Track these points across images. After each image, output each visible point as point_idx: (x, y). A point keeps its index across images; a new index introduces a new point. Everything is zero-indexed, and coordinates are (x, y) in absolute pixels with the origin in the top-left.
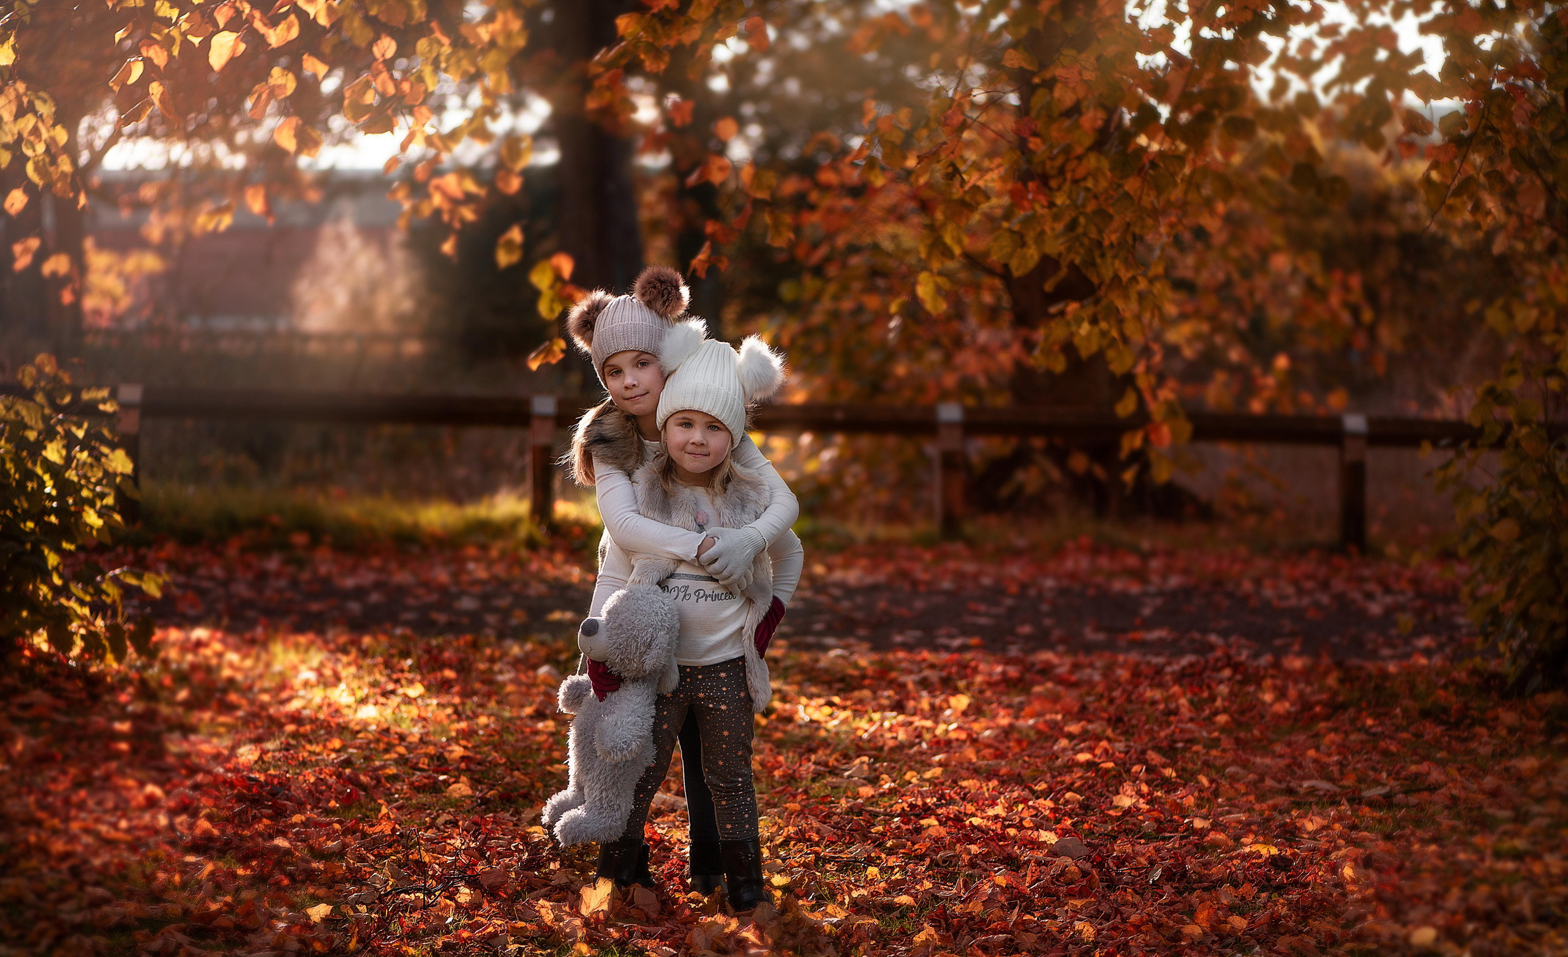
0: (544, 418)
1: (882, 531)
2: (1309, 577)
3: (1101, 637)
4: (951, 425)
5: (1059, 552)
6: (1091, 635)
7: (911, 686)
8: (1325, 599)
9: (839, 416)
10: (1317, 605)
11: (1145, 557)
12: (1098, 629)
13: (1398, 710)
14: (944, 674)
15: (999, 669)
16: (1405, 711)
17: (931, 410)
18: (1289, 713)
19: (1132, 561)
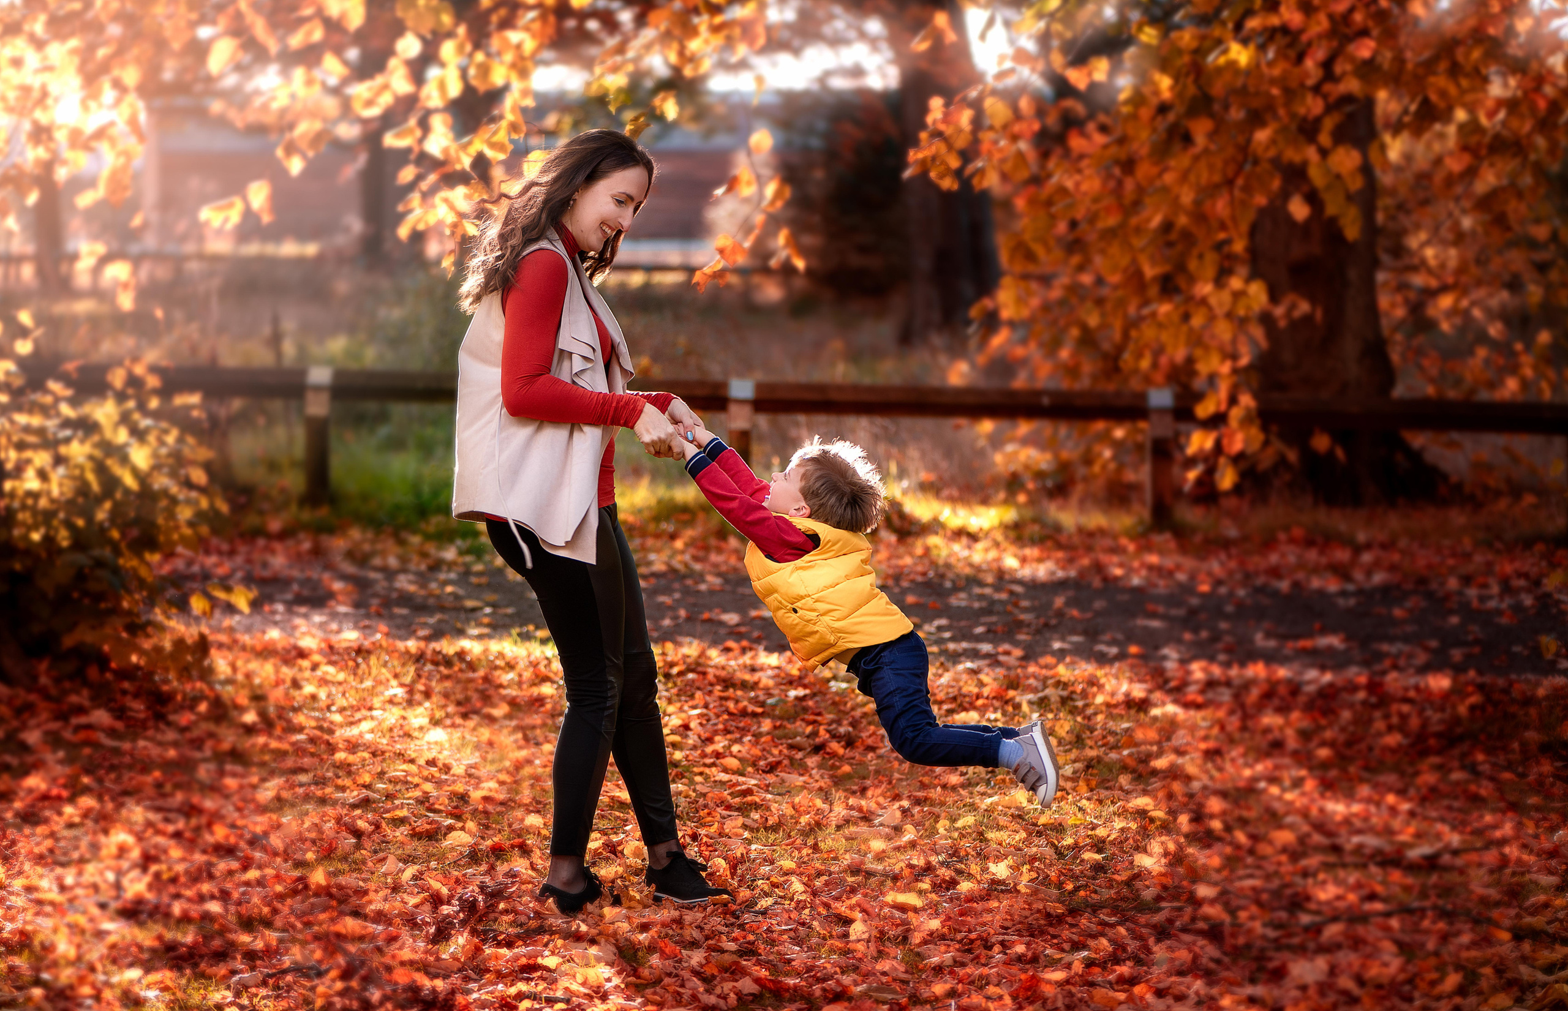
0: (741, 402)
1: (1096, 519)
2: (1520, 575)
3: (1272, 643)
4: (1162, 411)
5: (1269, 544)
6: (1260, 640)
7: (1025, 708)
8: (1528, 601)
9: (1046, 401)
10: (1518, 608)
11: (1358, 549)
12: (1268, 635)
13: (1516, 745)
14: (1065, 693)
15: (1125, 687)
16: (1524, 745)
17: (1143, 396)
18: (1400, 746)
19: (1342, 555)
